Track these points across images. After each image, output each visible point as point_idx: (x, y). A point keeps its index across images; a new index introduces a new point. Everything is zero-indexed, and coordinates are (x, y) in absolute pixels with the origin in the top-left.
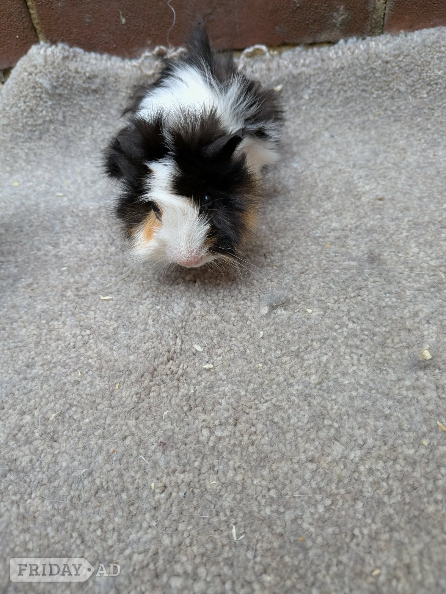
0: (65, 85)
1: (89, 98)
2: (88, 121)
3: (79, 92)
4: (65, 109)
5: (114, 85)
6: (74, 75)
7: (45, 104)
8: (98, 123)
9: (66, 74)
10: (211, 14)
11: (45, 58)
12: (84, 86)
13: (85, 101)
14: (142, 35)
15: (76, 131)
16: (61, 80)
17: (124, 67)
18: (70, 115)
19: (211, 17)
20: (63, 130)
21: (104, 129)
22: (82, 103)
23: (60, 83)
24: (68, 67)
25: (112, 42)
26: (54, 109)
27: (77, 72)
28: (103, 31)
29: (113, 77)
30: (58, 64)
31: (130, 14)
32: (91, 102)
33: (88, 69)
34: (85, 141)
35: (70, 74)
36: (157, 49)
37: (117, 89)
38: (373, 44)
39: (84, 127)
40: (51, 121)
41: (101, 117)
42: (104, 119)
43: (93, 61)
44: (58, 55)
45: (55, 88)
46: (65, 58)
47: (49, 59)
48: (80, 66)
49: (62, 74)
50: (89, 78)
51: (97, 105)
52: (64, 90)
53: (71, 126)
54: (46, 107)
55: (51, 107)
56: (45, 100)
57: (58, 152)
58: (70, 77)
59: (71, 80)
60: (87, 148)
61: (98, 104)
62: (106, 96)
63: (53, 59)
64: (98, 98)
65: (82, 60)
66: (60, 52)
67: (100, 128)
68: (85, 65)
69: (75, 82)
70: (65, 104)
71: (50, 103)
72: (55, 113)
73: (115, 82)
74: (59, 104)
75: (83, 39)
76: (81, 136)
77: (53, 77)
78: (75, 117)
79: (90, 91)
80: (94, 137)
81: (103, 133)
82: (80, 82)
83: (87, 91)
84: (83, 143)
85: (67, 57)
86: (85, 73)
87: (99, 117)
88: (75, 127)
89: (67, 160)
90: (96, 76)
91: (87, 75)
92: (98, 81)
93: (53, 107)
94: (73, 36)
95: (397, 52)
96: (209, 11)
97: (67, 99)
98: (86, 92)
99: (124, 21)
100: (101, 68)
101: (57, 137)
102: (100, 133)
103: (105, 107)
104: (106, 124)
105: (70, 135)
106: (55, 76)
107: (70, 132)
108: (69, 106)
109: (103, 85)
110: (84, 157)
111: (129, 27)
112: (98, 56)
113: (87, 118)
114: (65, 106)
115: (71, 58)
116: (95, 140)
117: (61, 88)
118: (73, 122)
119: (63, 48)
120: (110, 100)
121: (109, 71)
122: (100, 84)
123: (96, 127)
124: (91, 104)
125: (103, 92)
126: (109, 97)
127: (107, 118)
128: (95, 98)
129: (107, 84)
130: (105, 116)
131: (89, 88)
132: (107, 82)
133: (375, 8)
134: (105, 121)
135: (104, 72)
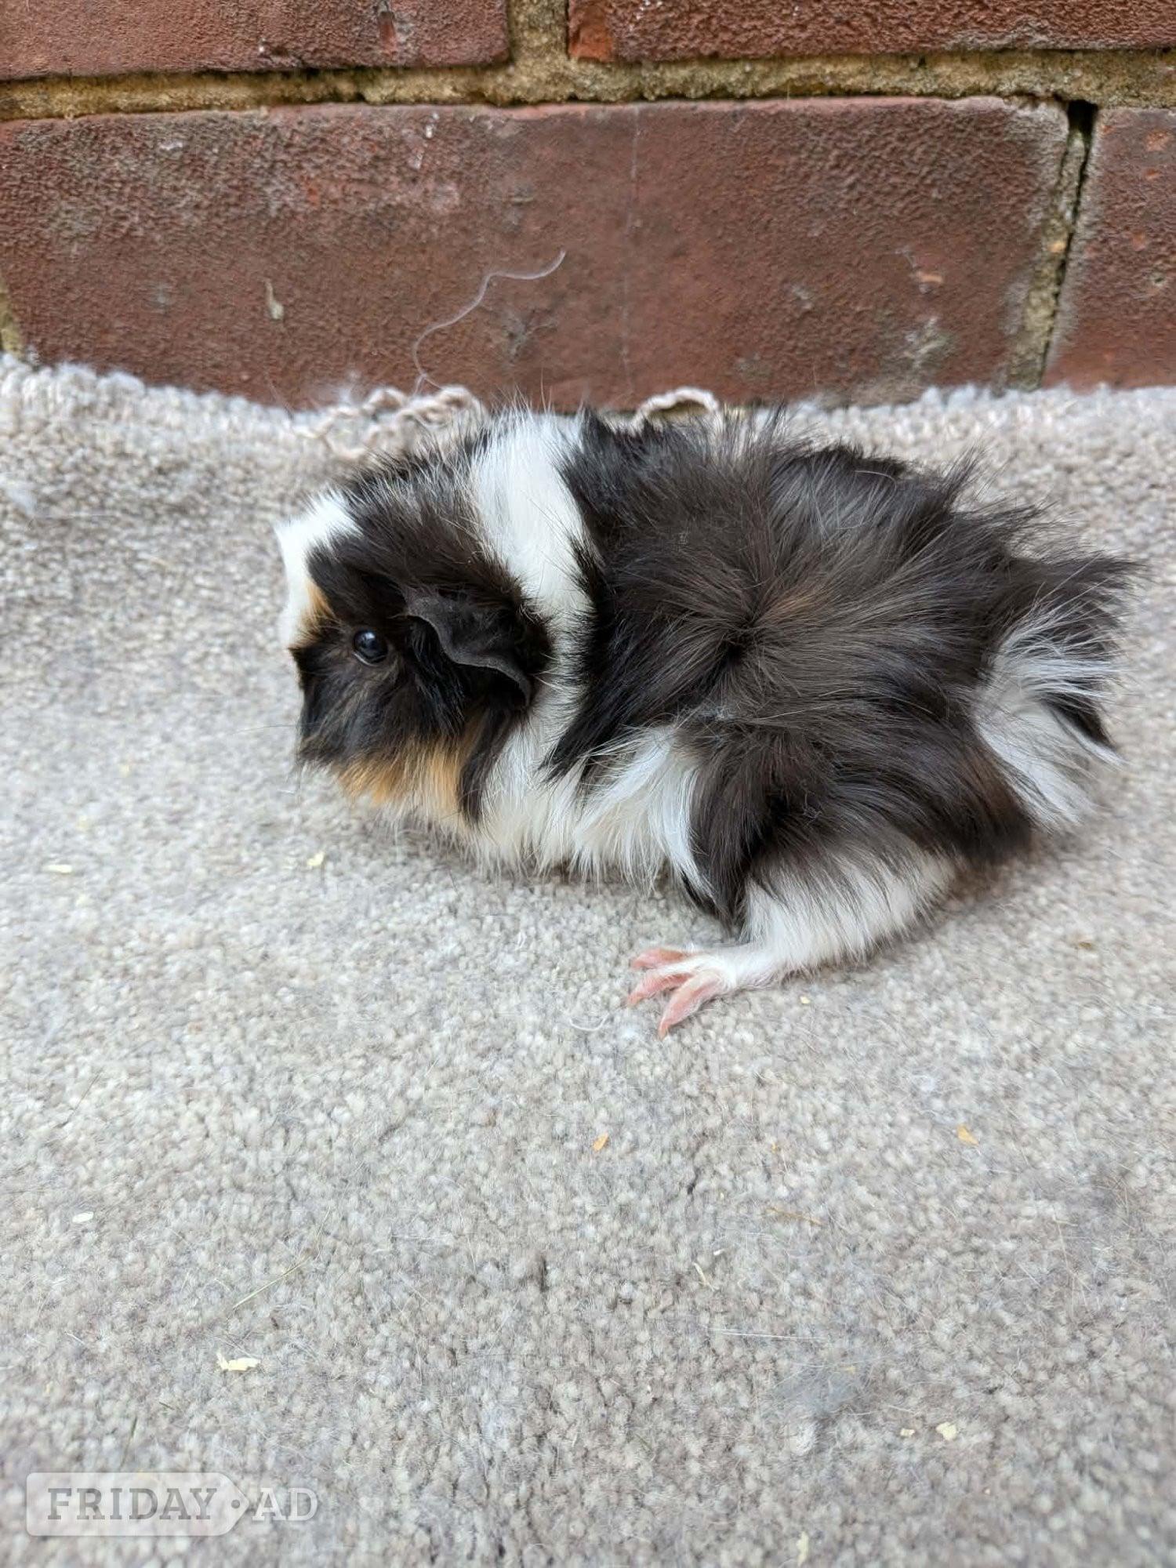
0: (80, 492)
1: (157, 529)
2: (154, 597)
3: (125, 511)
4: (81, 565)
5: (241, 488)
6: (110, 463)
7: (12, 551)
8: (188, 604)
9: (85, 459)
10: (549, 312)
11: (18, 409)
12: (144, 494)
13: (145, 539)
14: (334, 354)
15: (113, 629)
16: (69, 477)
17: (274, 434)
18: (94, 582)
19: (549, 322)
20: (71, 628)
21: (204, 624)
22: (136, 545)
23: (64, 487)
24: (93, 437)
25: (238, 364)
26: (44, 566)
27: (122, 455)
28: (210, 332)
29: (237, 465)
30: (59, 431)
31: (297, 293)
32: (163, 540)
33: (157, 444)
34: (142, 659)
35: (99, 459)
36: (377, 396)
37: (249, 500)
38: (1026, 412)
39: (141, 616)
40: (32, 603)
41: (198, 587)
42: (204, 593)
43: (173, 418)
44: (60, 399)
45: (50, 501)
46: (80, 411)
47: (28, 413)
48: (131, 436)
49: (71, 460)
50: (160, 471)
51: (184, 551)
52: (78, 508)
53: (96, 615)
54: (17, 557)
55: (32, 559)
56: (14, 537)
57: (54, 699)
58: (97, 470)
59: (102, 477)
60: (151, 687)
61: (188, 545)
62: (214, 523)
63: (42, 415)
64: (188, 529)
65: (136, 416)
66: (66, 393)
67: (191, 620)
68: (146, 431)
69: (113, 484)
70: (79, 548)
71: (30, 547)
72: (45, 576)
73: (244, 481)
74: (61, 549)
76: (130, 645)
77: (40, 470)
78: (111, 586)
79: (161, 510)
80: (173, 648)
81: (202, 634)
82: (131, 484)
83: (151, 511)
84: (138, 667)
85: (91, 408)
86: (146, 457)
87: (189, 586)
88: (112, 619)
89: (86, 724)
90: (180, 466)
91: (155, 461)
92: (188, 478)
93: (40, 558)
94: (111, 339)
95: (1099, 442)
96: (544, 304)
97: (87, 533)
98: (149, 514)
99: (277, 310)
100: (197, 440)
101: (49, 649)
102: (191, 635)
103: (209, 556)
104: (212, 608)
105: (95, 643)
106: (49, 465)
107: (93, 632)
108: (94, 553)
109: (206, 492)
110: (140, 713)
111: (294, 329)
112: (189, 398)
113: (152, 591)
114: (81, 556)
115: (100, 408)
116: (175, 659)
117: (71, 502)
118: (107, 603)
119: (78, 382)
120: (227, 533)
121: (225, 447)
122: (195, 488)
123: (179, 617)
124: (164, 547)
125: (203, 511)
126: (224, 524)
127: (215, 589)
128: (178, 530)
129: (218, 488)
130: (208, 583)
131: (160, 500)
132: (217, 482)
133: (1022, 328)
134: (210, 599)
135: (208, 450)
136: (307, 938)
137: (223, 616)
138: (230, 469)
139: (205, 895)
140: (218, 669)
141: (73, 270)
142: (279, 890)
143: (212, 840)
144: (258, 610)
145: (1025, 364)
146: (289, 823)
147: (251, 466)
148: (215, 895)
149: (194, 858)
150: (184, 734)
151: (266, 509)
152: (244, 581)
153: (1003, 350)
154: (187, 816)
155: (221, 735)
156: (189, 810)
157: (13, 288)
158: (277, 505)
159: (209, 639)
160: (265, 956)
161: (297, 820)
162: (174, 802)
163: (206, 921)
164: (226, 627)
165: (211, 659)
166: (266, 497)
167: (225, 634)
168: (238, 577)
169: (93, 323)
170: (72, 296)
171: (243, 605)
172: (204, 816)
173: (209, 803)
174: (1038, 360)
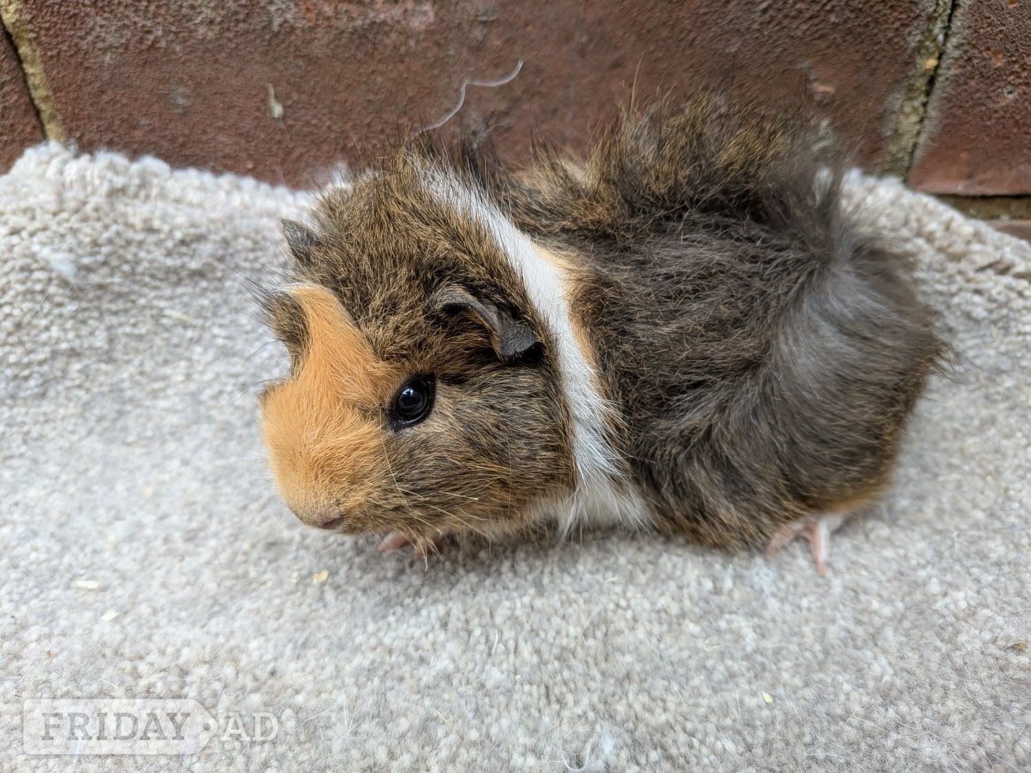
0: (114, 262)
1: (180, 290)
2: (177, 346)
3: (152, 276)
4: (115, 320)
5: (251, 256)
6: (139, 237)
7: (56, 311)
8: (206, 350)
9: (118, 234)
10: (506, 114)
11: (61, 191)
12: (169, 262)
13: (171, 298)
14: (325, 147)
15: (142, 373)
16: (105, 250)
18: (127, 335)
19: (505, 122)
20: (106, 373)
21: (220, 367)
22: (162, 304)
23: (100, 258)
24: (124, 215)
25: (244, 155)
26: (84, 322)
27: (150, 230)
28: (221, 129)
29: (247, 237)
30: (97, 210)
31: (295, 96)
32: (186, 299)
33: (181, 220)
34: (167, 397)
35: (130, 234)
37: (257, 265)
39: (166, 362)
40: (74, 353)
41: (215, 336)
42: (220, 341)
43: (194, 197)
44: (97, 182)
45: (89, 269)
46: (115, 193)
47: (69, 194)
48: (158, 213)
49: (106, 235)
50: (183, 242)
51: (203, 307)
52: (112, 274)
53: (128, 362)
54: (60, 316)
55: (73, 318)
56: (58, 299)
57: (90, 432)
58: (129, 243)
59: (133, 249)
60: (174, 420)
61: (206, 302)
62: (228, 284)
63: (81, 196)
64: (205, 290)
65: (163, 195)
66: (102, 178)
67: (209, 363)
68: (171, 209)
69: (142, 254)
70: (113, 307)
71: (71, 307)
72: (84, 331)
73: (253, 250)
74: (98, 308)
75: (165, 144)
76: (157, 385)
77: (80, 243)
78: (140, 338)
79: (184, 274)
80: (193, 387)
81: (218, 375)
82: (158, 254)
83: (175, 276)
84: (162, 404)
85: (123, 190)
86: (171, 231)
87: (207, 336)
88: (141, 364)
89: (117, 451)
90: (200, 238)
91: (178, 235)
93: (80, 316)
94: (138, 134)
96: (503, 107)
97: (120, 296)
98: (174, 278)
99: (278, 110)
100: (214, 216)
101: (88, 390)
102: (209, 376)
103: (224, 310)
104: (226, 353)
105: (126, 385)
106: (87, 240)
107: (125, 375)
108: (126, 311)
109: (221, 259)
110: (163, 442)
111: (291, 127)
113: (175, 340)
114: (115, 313)
115: (132, 190)
116: (194, 396)
117: (105, 270)
118: (137, 351)
119: (112, 167)
120: (240, 292)
121: (237, 222)
122: (213, 256)
123: (199, 361)
124: (186, 305)
125: (219, 274)
126: (236, 285)
127: (228, 338)
128: (198, 290)
129: (232, 255)
130: (223, 333)
131: (183, 266)
132: (230, 250)
133: (896, 131)
134: (224, 346)
135: (224, 225)
136: (311, 653)
137: (236, 359)
138: (241, 240)
139: (216, 609)
140: (231, 404)
141: (106, 76)
142: (283, 603)
143: (224, 557)
144: (265, 355)
145: (896, 160)
146: (290, 542)
147: (259, 238)
148: (224, 608)
149: (207, 574)
150: (201, 459)
151: (273, 273)
152: (253, 331)
153: (879, 149)
154: (201, 535)
155: (233, 459)
156: (203, 528)
157: (56, 91)
158: (280, 271)
159: (224, 379)
160: (273, 673)
161: (298, 538)
162: (190, 520)
163: (217, 635)
164: (237, 369)
165: (225, 396)
166: (271, 263)
167: (236, 376)
168: (248, 328)
169: (123, 121)
170: (105, 98)
171: (253, 351)
172: (216, 535)
173: (221, 522)
174: (907, 158)
